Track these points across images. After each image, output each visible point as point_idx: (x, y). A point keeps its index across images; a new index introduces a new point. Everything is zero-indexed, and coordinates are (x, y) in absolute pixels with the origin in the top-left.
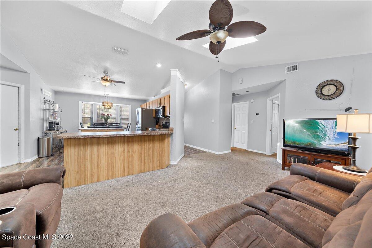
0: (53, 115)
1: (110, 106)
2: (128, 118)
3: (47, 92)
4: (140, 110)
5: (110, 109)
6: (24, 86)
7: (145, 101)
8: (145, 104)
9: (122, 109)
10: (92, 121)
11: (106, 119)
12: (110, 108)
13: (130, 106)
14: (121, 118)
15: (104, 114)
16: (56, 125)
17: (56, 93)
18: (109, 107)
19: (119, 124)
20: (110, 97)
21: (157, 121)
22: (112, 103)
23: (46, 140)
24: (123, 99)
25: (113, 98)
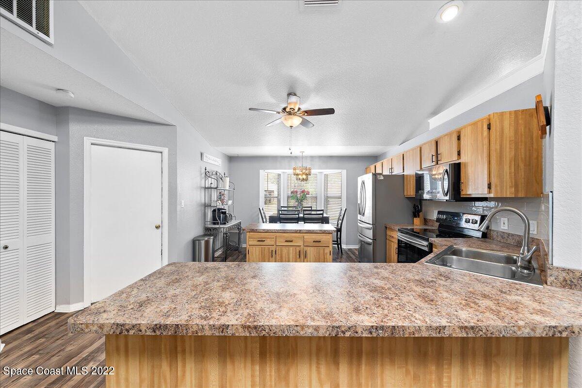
0: (221, 197)
1: (307, 175)
2: (340, 198)
3: (213, 158)
4: (368, 179)
5: (305, 182)
6: (167, 149)
7: (375, 158)
8: (379, 165)
9: (329, 179)
10: (280, 205)
11: (300, 201)
12: (307, 180)
13: (344, 172)
14: (327, 199)
15: (296, 192)
16: (222, 215)
17: (231, 159)
18: (304, 177)
19: (322, 212)
20: (306, 157)
21: (415, 207)
22: (310, 169)
23: (203, 243)
24: (331, 158)
25: (312, 158)
